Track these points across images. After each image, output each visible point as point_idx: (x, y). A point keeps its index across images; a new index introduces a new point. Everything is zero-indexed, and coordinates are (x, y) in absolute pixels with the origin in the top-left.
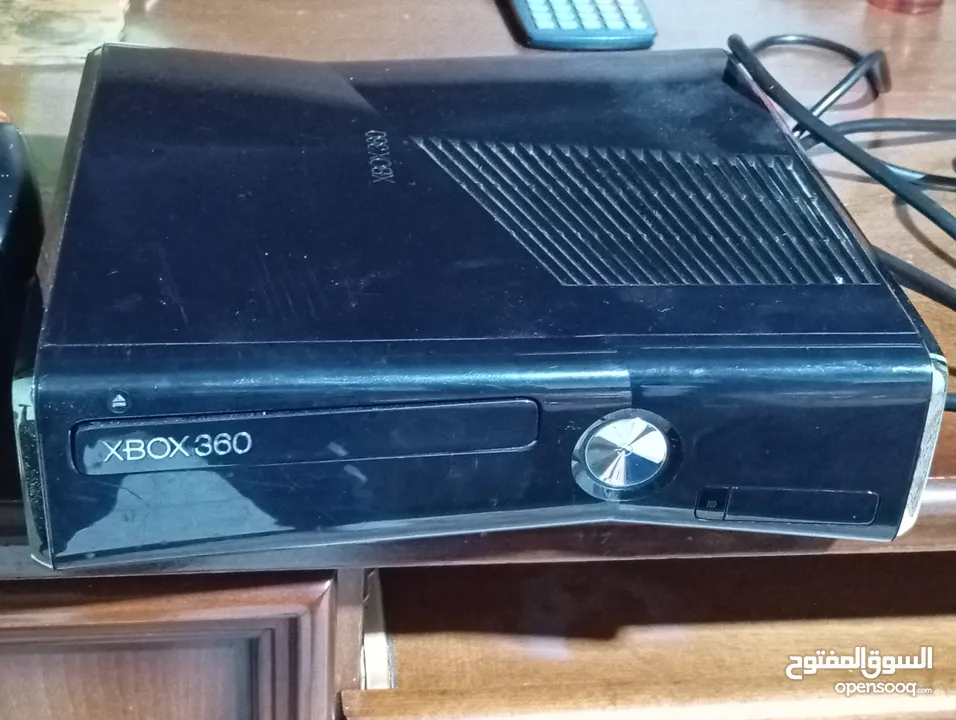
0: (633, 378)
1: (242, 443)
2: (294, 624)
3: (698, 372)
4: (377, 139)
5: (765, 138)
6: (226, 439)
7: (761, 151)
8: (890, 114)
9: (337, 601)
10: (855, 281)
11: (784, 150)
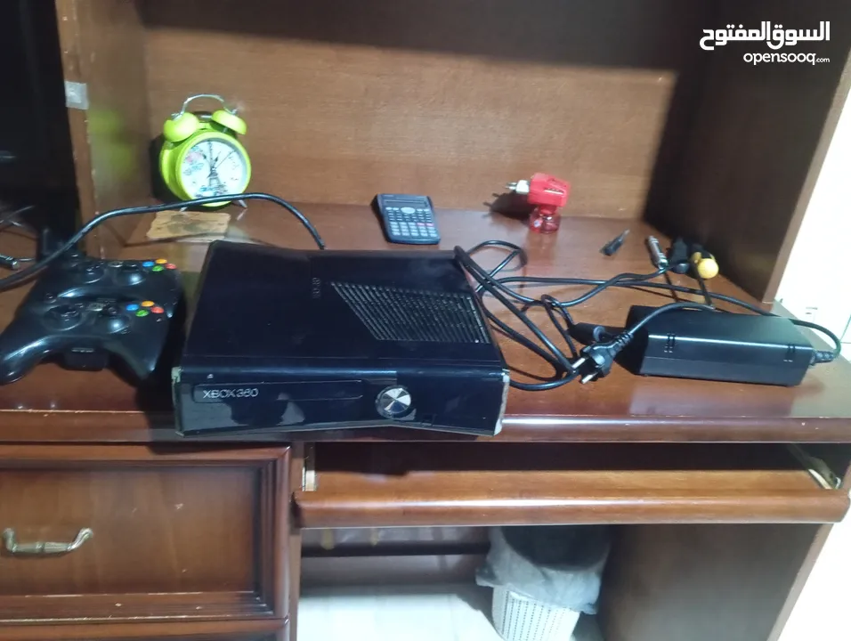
0: (397, 374)
1: (254, 393)
2: (275, 462)
3: (420, 372)
4: (317, 281)
5: (463, 287)
6: (248, 391)
7: (460, 292)
8: (528, 276)
9: (293, 456)
10: (482, 342)
11: (469, 291)
